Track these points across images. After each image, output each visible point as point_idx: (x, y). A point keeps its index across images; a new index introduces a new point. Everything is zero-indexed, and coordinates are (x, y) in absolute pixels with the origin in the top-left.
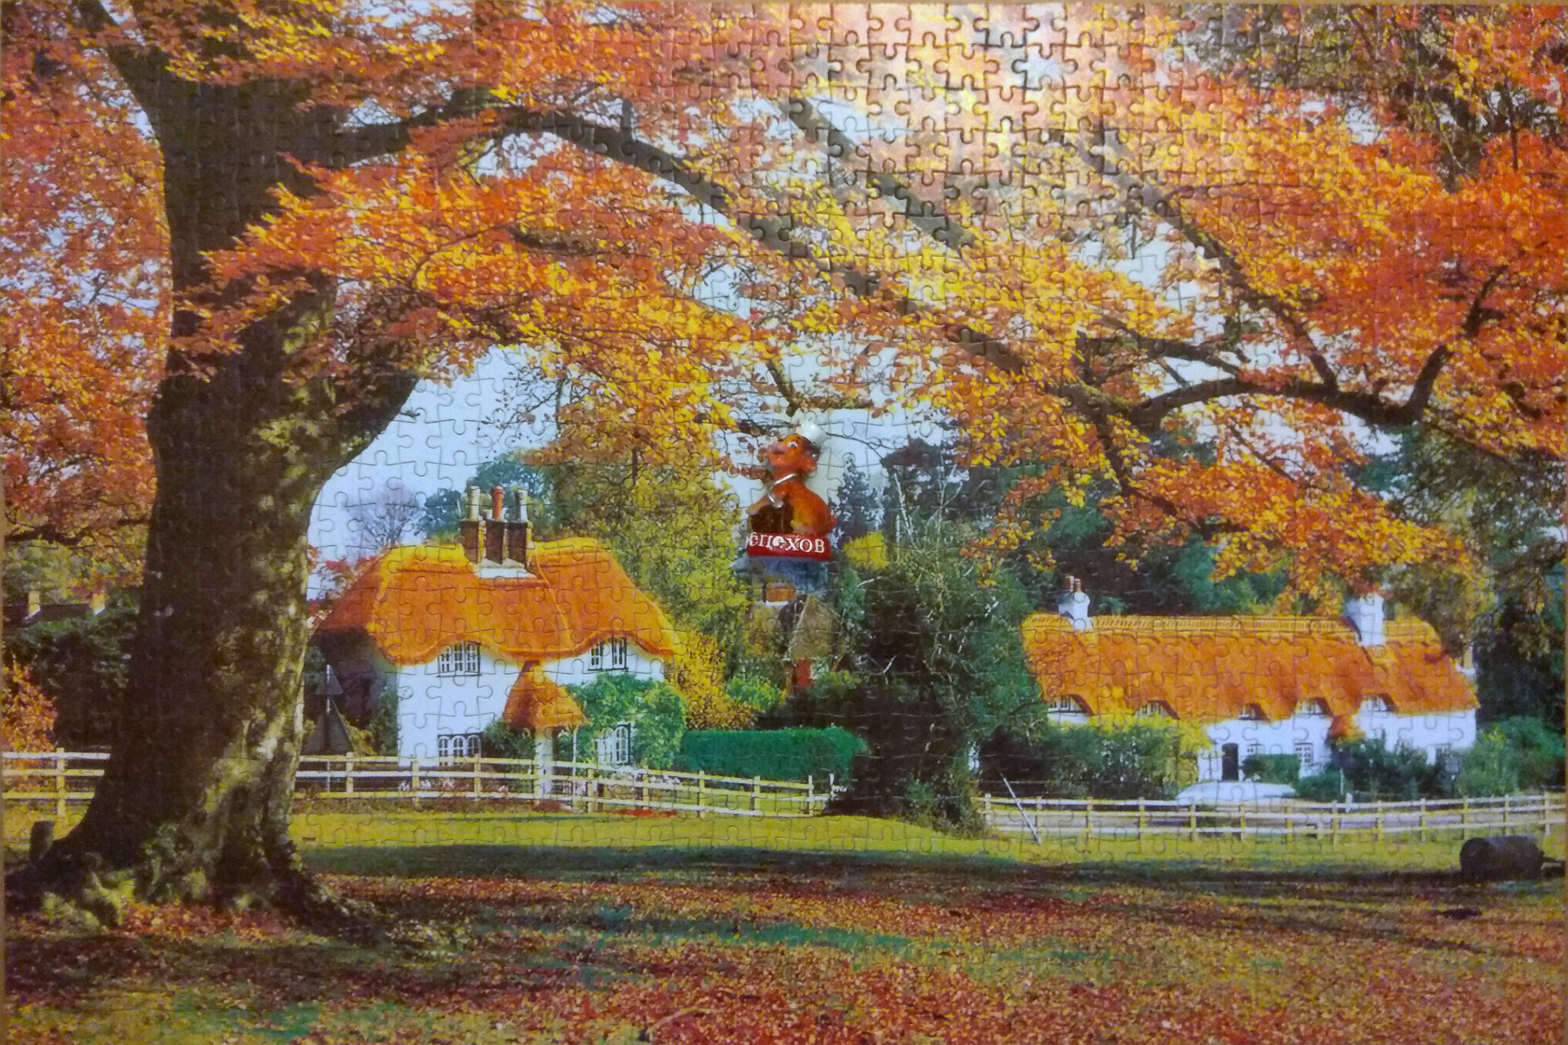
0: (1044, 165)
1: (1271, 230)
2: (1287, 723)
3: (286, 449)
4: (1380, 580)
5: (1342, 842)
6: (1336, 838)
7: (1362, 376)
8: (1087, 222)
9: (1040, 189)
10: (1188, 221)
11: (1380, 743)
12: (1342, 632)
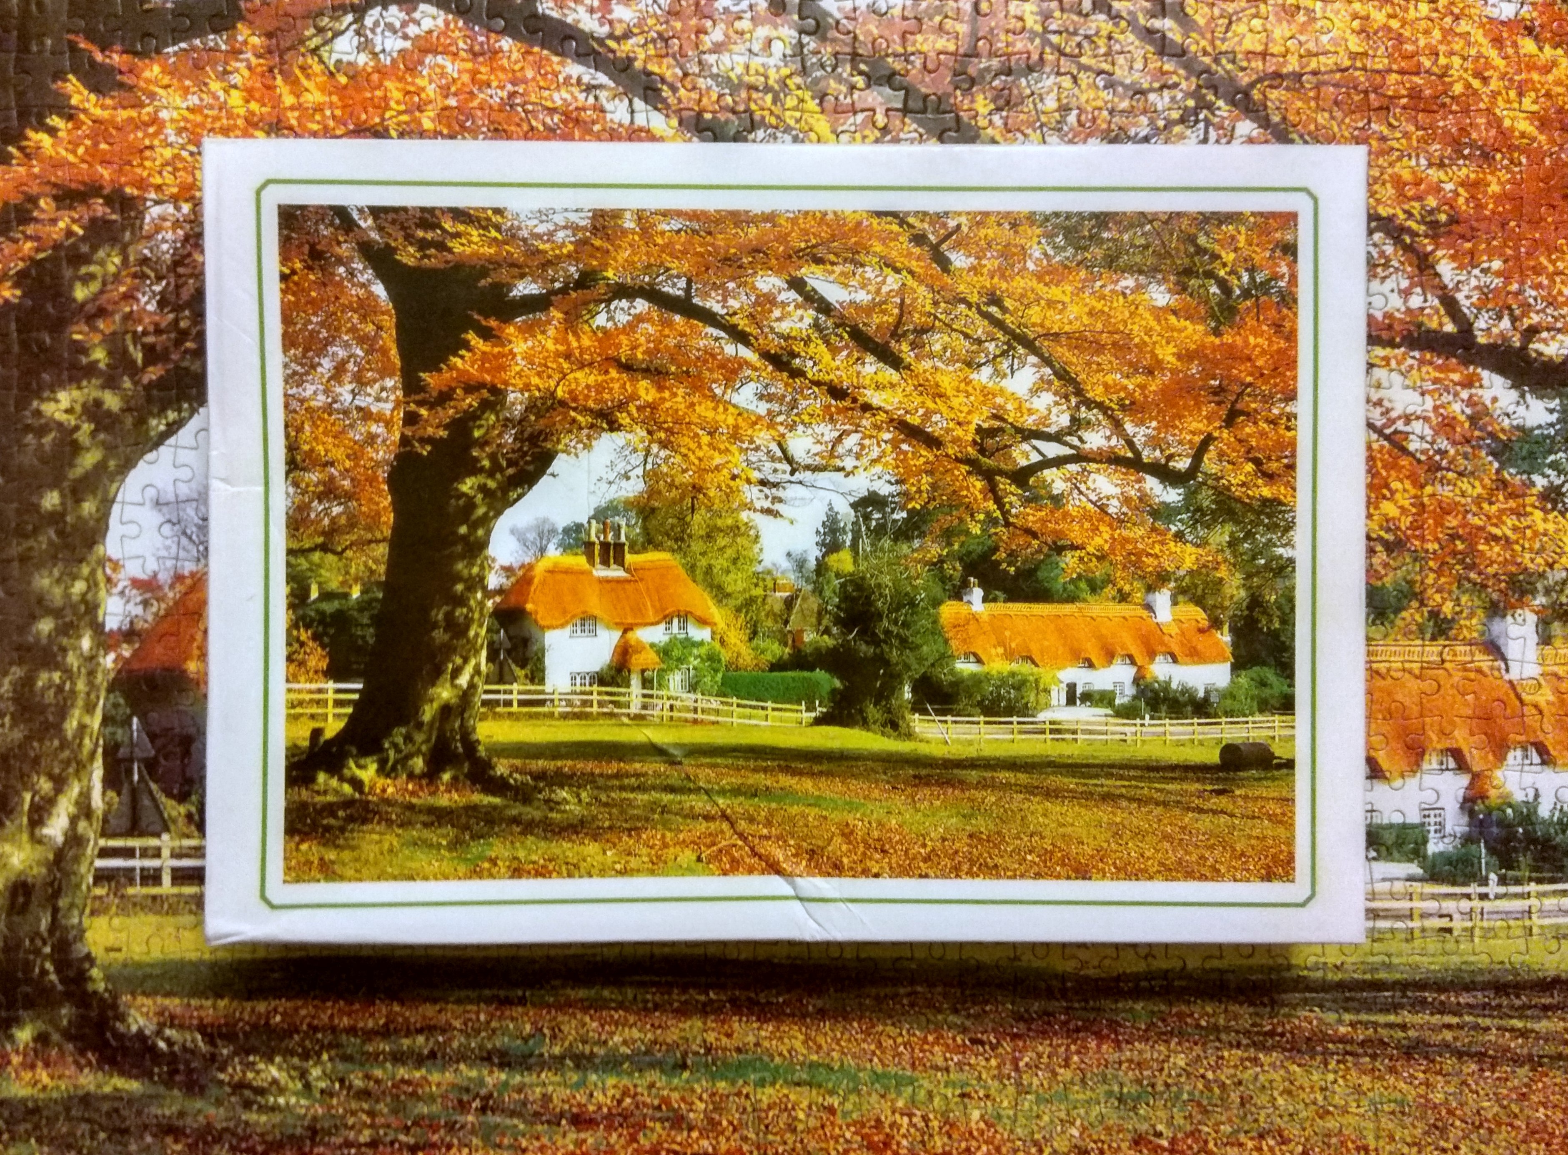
0: (1085, 44)
1: (1386, 131)
2: (1412, 783)
3: (77, 428)
4: (1534, 592)
5: (1484, 937)
6: (1477, 932)
7: (1506, 323)
8: (1144, 120)
9: (1082, 75)
10: (1276, 119)
11: (1532, 806)
12: (1483, 661)
